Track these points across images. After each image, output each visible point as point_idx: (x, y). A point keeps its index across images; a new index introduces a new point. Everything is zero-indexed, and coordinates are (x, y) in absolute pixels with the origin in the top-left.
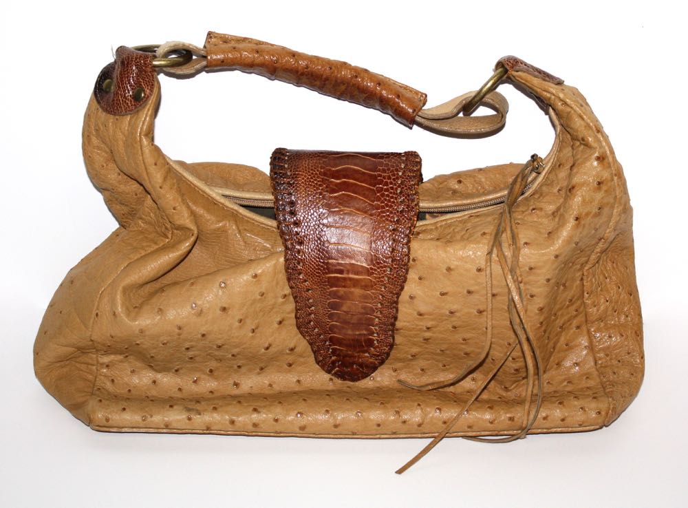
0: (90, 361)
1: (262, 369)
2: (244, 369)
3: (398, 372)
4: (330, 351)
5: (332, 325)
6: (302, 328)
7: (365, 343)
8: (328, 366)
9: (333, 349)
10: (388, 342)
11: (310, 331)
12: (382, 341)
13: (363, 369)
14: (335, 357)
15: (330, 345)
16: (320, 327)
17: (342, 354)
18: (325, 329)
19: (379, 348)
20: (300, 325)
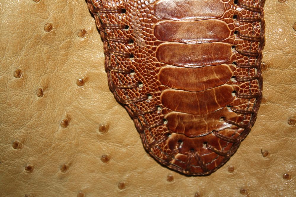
1: (65, 168)
2: (37, 173)
3: (271, 156)
4: (166, 123)
5: (163, 71)
6: (117, 84)
7: (218, 98)
8: (165, 151)
9: (168, 118)
10: (253, 90)
11: (131, 89)
12: (244, 89)
13: (218, 148)
14: (174, 134)
15: (164, 112)
16: (146, 78)
17: (184, 126)
18: (154, 81)
19: (240, 104)
20: (115, 80)
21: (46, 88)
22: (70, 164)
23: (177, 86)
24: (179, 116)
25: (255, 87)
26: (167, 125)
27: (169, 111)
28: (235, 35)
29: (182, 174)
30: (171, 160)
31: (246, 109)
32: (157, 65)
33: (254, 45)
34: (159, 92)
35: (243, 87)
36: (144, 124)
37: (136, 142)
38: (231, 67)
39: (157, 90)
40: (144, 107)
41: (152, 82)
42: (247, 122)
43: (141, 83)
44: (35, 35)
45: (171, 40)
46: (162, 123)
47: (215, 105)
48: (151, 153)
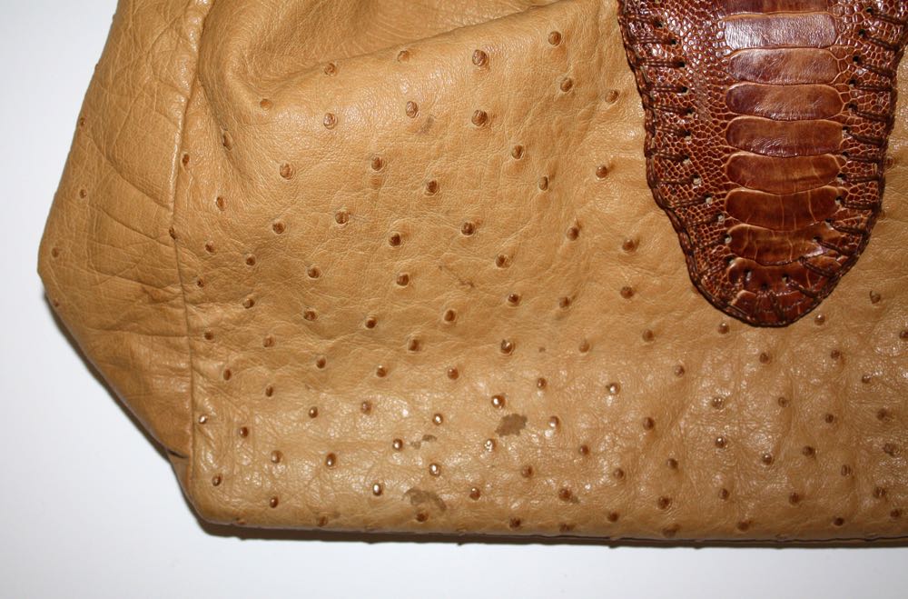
0: (173, 328)
1: (566, 303)
2: (525, 308)
3: (884, 302)
4: (728, 241)
5: (735, 160)
6: (662, 176)
7: (814, 206)
8: (723, 285)
9: (733, 234)
10: (869, 197)
11: (682, 185)
12: (855, 195)
13: (806, 286)
14: (739, 259)
15: (728, 224)
16: (707, 170)
17: (756, 246)
18: (719, 174)
19: (847, 217)
20: (659, 169)
21: (553, 177)
22: (574, 298)
23: (753, 184)
24: (751, 232)
25: (872, 192)
26: (730, 245)
27: (737, 223)
28: (850, 110)
29: (745, 321)
30: (731, 300)
31: (854, 226)
32: (727, 151)
33: (877, 127)
34: (724, 192)
35: (853, 191)
36: (695, 240)
37: (677, 269)
38: (839, 159)
39: (721, 189)
40: (698, 214)
41: (715, 176)
42: (854, 246)
43: (697, 177)
44: (547, 94)
45: (750, 113)
46: (722, 242)
47: (808, 216)
48: (700, 286)
